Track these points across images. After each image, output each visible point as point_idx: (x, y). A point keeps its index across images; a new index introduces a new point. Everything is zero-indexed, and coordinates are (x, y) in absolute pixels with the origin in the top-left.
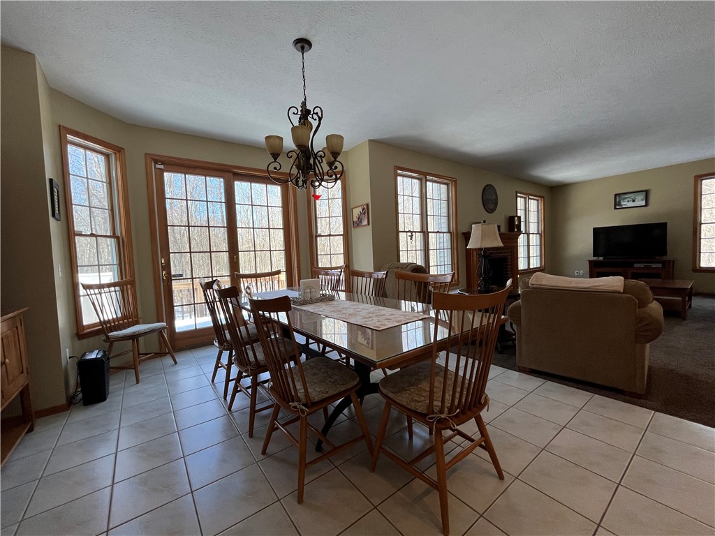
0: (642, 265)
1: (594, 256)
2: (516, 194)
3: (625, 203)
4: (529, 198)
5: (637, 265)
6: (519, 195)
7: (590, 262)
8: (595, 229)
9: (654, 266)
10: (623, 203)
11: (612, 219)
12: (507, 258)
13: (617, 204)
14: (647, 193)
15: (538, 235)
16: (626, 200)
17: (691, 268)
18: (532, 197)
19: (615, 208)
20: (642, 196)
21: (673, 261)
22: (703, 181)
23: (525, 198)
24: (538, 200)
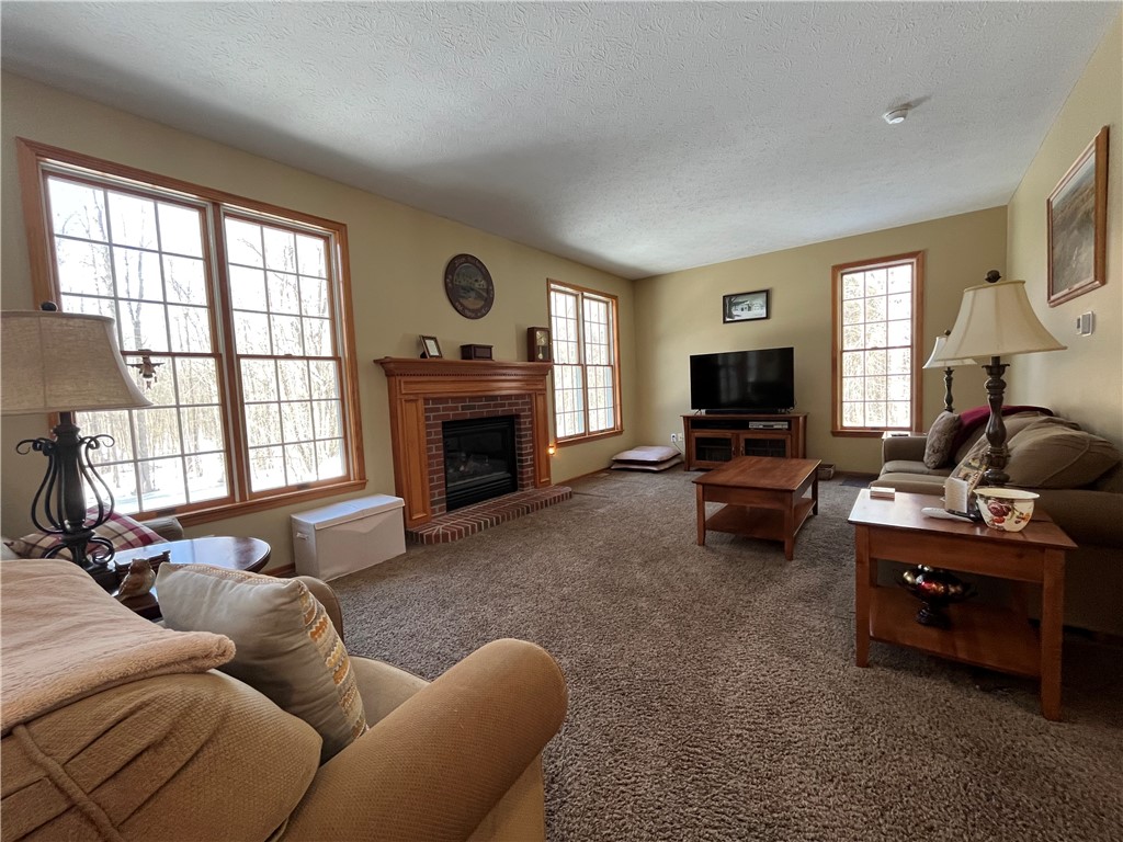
0: (760, 425)
1: (693, 408)
2: (548, 285)
3: (738, 313)
4: (583, 297)
5: (752, 425)
6: (552, 286)
7: (686, 419)
8: (693, 358)
9: (777, 425)
10: (735, 313)
11: (719, 341)
12: (518, 416)
13: (727, 313)
14: (767, 293)
15: (609, 368)
16: (740, 307)
17: (830, 429)
18: (558, 287)
19: (725, 322)
20: (760, 301)
21: (805, 418)
22: (845, 277)
23: (576, 296)
24: (607, 303)
